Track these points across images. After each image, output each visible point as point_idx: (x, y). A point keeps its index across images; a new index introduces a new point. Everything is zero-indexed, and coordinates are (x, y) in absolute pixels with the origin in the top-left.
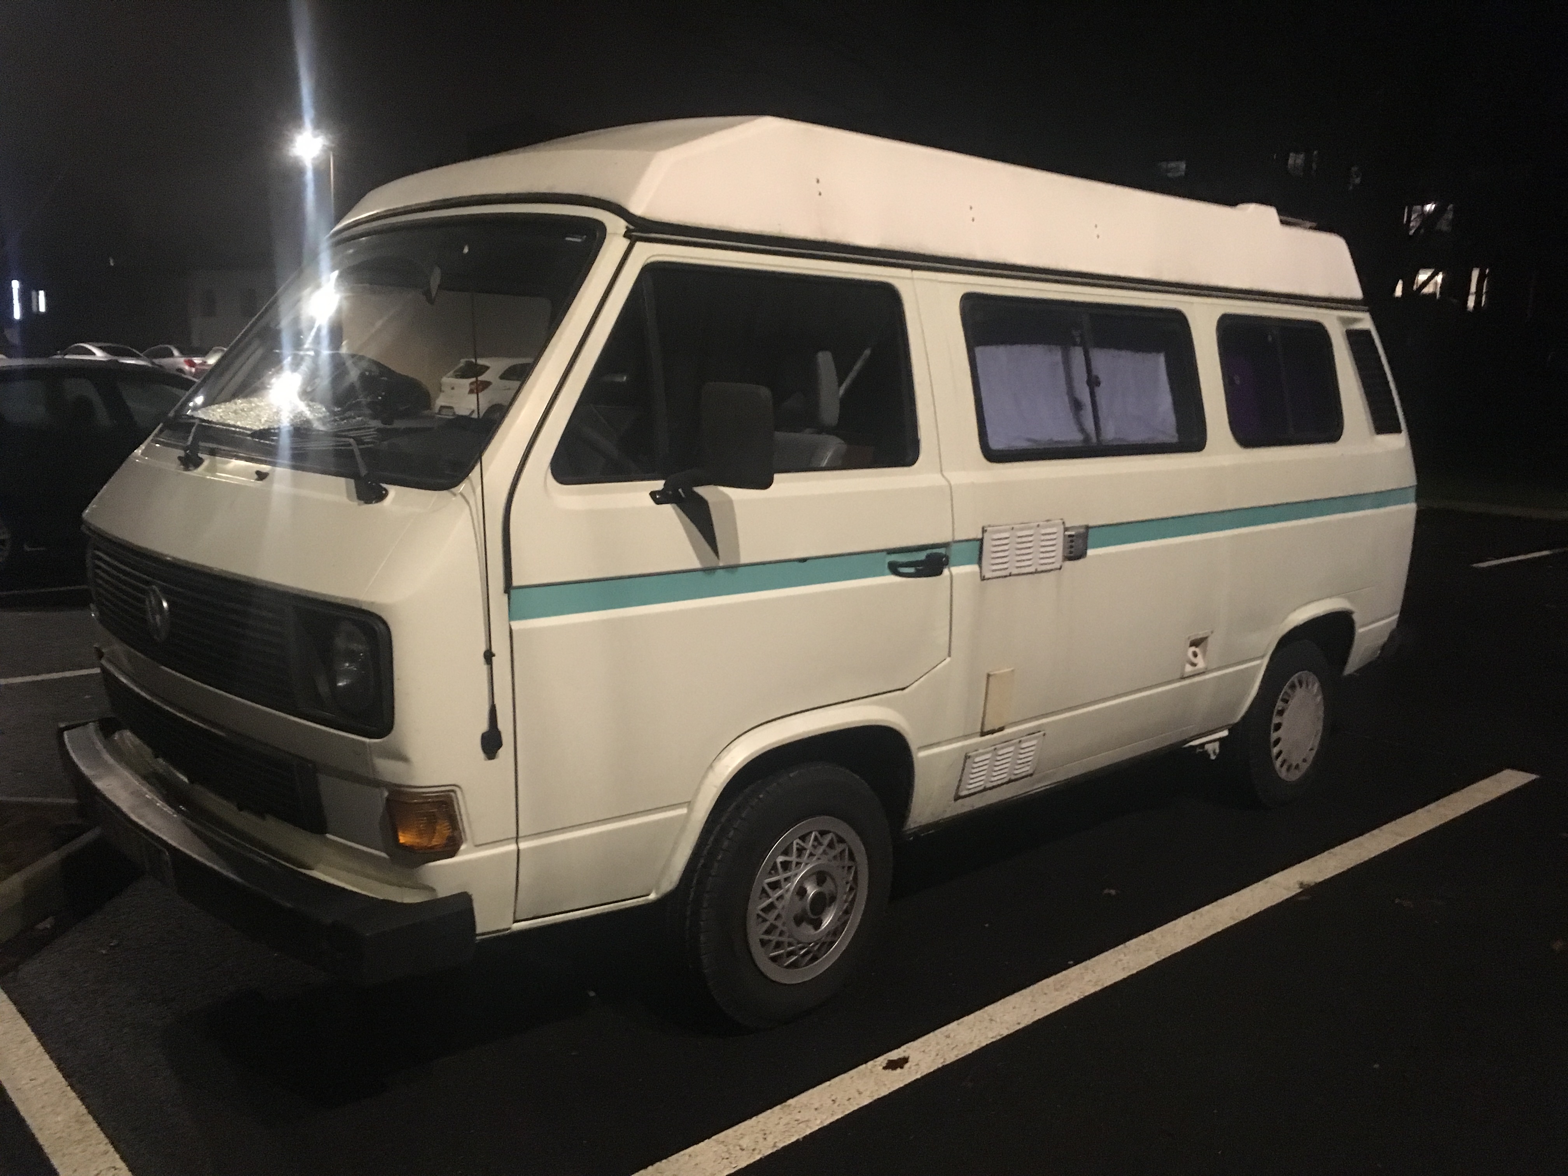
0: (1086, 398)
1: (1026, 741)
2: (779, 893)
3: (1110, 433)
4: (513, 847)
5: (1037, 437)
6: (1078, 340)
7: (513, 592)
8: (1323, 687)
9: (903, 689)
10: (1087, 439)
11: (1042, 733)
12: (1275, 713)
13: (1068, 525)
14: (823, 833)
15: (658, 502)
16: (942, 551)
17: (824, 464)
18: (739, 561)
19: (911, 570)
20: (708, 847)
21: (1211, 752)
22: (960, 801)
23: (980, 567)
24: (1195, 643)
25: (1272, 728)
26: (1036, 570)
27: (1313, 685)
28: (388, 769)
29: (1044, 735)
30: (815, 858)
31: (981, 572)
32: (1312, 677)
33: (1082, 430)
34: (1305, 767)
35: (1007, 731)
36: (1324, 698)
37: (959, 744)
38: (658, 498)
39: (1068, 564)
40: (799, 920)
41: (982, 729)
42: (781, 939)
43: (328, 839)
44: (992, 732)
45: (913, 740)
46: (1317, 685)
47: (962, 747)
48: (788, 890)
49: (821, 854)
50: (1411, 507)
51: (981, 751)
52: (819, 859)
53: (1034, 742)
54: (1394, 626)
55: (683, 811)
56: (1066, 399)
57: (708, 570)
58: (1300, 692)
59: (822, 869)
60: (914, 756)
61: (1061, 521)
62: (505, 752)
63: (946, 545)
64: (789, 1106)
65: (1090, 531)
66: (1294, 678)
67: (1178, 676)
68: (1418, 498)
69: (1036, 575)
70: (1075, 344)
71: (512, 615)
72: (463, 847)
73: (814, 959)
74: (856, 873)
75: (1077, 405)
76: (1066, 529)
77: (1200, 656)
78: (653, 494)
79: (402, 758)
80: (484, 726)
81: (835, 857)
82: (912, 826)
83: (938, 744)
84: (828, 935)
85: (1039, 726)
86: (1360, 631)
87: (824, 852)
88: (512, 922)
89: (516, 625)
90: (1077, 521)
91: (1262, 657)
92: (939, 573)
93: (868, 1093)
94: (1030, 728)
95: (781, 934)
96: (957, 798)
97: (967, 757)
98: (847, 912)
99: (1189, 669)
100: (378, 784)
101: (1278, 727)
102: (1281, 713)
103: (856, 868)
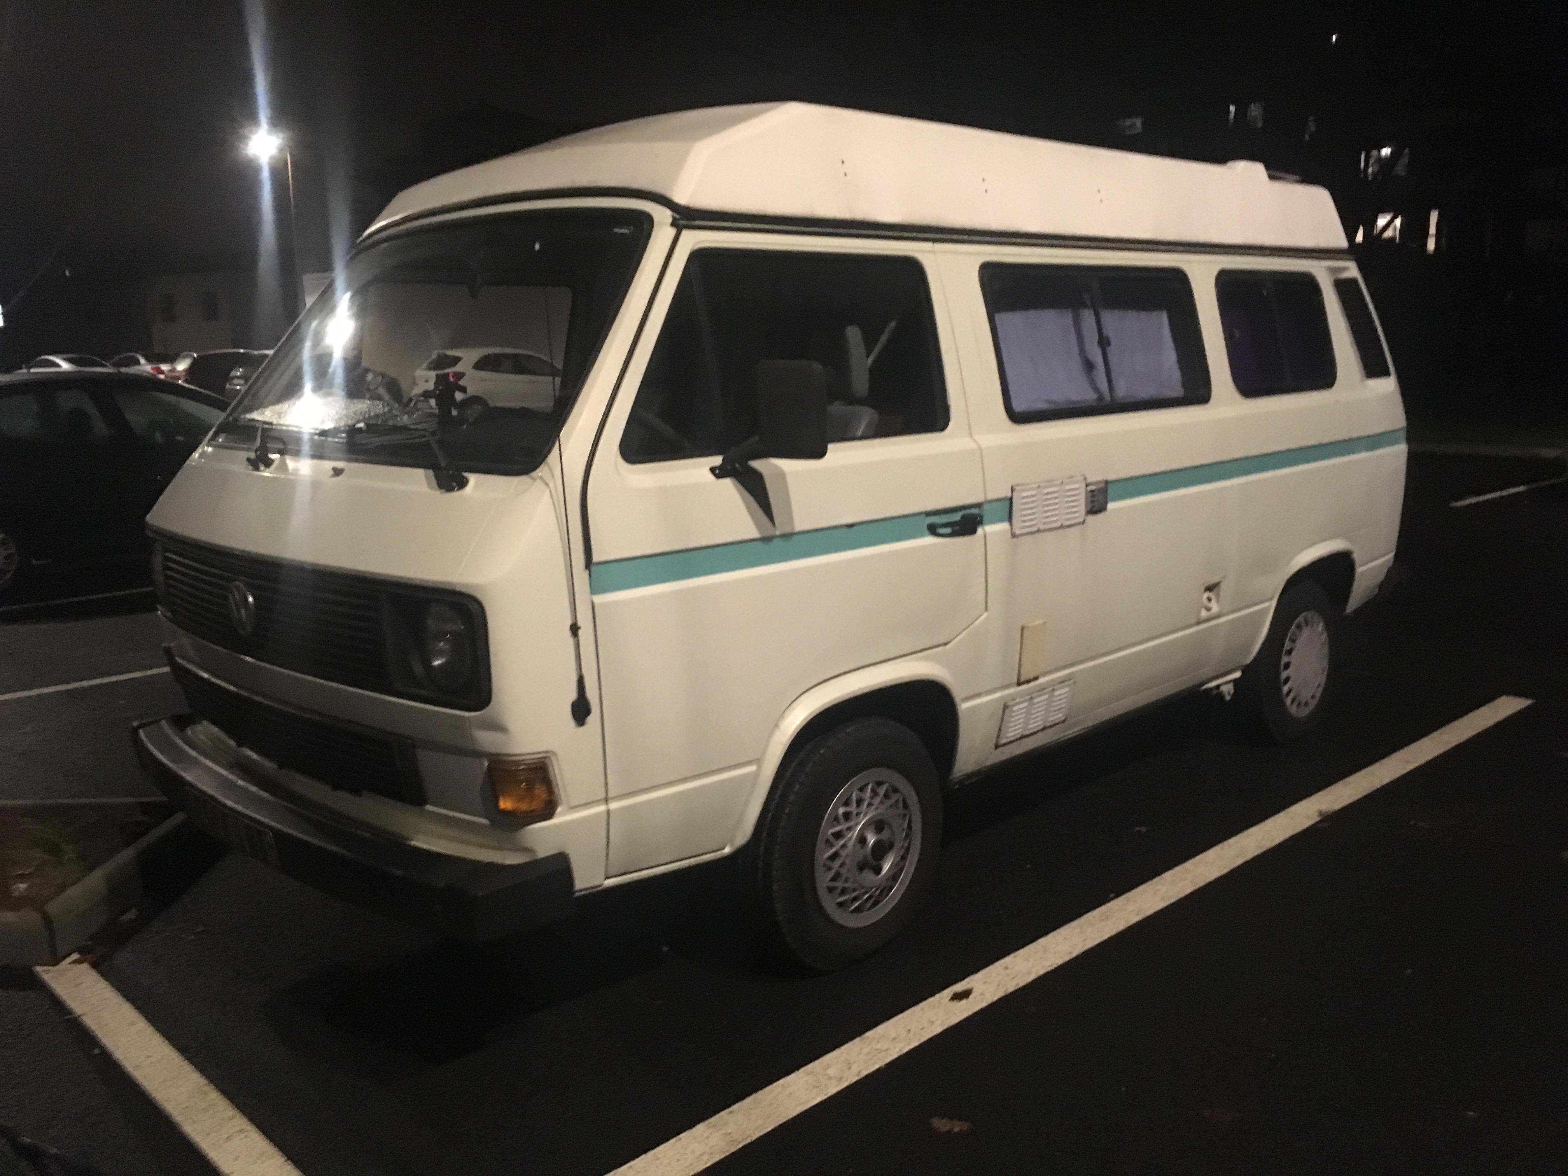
0: (1098, 360)
1: (1058, 689)
2: (842, 842)
3: (1122, 391)
4: (602, 808)
5: (1055, 398)
6: (1088, 303)
7: (593, 568)
8: (1328, 627)
9: (946, 644)
10: (1101, 397)
11: (1072, 681)
12: (1284, 652)
13: (1089, 480)
14: (879, 784)
15: (718, 476)
16: (975, 511)
17: (859, 433)
18: (793, 528)
19: (948, 530)
20: (775, 802)
21: (1226, 693)
22: (1000, 749)
23: (1011, 524)
24: (1210, 589)
25: (1282, 667)
26: (1062, 525)
27: (1318, 625)
28: (486, 739)
29: (1075, 682)
30: (873, 807)
31: (1012, 529)
32: (1317, 617)
33: (1096, 389)
34: (1313, 703)
35: (1041, 680)
36: (1329, 636)
37: (998, 695)
38: (718, 472)
39: (1091, 519)
40: (861, 867)
41: (1018, 679)
42: (846, 885)
43: (429, 812)
44: (1028, 681)
45: (957, 693)
46: (1321, 625)
47: (1002, 697)
48: (850, 839)
49: (879, 804)
50: (1401, 449)
51: (1017, 700)
52: (877, 808)
53: (1064, 691)
54: (1391, 564)
55: (752, 768)
56: (1078, 359)
57: (766, 539)
58: (1306, 632)
59: (880, 817)
60: (958, 707)
61: (1082, 478)
62: (593, 719)
63: (979, 505)
64: (868, 1037)
65: (1110, 485)
66: (1300, 619)
67: (1194, 620)
68: (1409, 440)
69: (1060, 531)
70: (1085, 306)
71: (595, 589)
72: (559, 810)
73: (876, 903)
74: (910, 822)
75: (1089, 366)
76: (1087, 485)
77: (1213, 601)
78: (713, 470)
79: (499, 727)
80: (573, 696)
81: (891, 806)
82: (958, 775)
83: (978, 695)
84: (888, 879)
85: (1072, 674)
86: (1360, 570)
87: (882, 802)
88: (604, 877)
89: (598, 599)
90: (1096, 476)
91: (1271, 599)
92: (973, 531)
93: (940, 1022)
94: (1060, 677)
95: (846, 880)
96: (997, 746)
97: (1006, 707)
98: (903, 858)
99: (1204, 614)
100: (479, 754)
101: (1287, 666)
102: (1289, 652)
103: (910, 817)
